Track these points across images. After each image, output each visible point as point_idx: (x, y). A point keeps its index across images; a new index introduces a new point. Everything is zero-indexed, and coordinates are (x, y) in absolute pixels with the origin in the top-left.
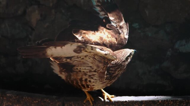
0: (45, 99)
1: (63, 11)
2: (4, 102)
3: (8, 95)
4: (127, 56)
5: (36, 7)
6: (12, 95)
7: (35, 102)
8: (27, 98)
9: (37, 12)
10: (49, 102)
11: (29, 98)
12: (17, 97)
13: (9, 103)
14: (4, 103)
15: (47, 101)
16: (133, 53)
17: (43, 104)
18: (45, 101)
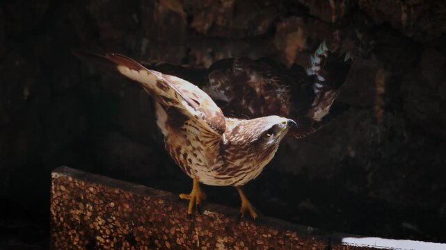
0: (288, 231)
1: (359, 36)
2: (196, 229)
3: (206, 213)
4: (263, 131)
5: (299, 20)
6: (214, 215)
7: (265, 236)
8: (247, 225)
9: (300, 32)
10: (297, 239)
11: (252, 225)
12: (227, 221)
13: (207, 231)
14: (195, 231)
15: (293, 236)
16: (284, 127)
17: (281, 242)
18: (288, 237)
